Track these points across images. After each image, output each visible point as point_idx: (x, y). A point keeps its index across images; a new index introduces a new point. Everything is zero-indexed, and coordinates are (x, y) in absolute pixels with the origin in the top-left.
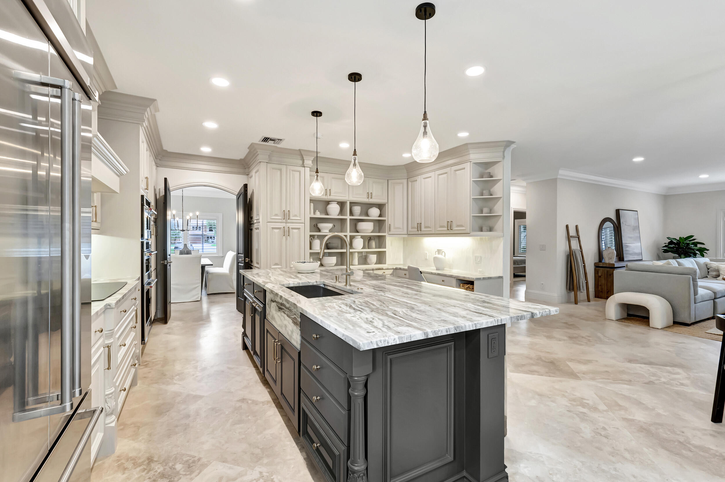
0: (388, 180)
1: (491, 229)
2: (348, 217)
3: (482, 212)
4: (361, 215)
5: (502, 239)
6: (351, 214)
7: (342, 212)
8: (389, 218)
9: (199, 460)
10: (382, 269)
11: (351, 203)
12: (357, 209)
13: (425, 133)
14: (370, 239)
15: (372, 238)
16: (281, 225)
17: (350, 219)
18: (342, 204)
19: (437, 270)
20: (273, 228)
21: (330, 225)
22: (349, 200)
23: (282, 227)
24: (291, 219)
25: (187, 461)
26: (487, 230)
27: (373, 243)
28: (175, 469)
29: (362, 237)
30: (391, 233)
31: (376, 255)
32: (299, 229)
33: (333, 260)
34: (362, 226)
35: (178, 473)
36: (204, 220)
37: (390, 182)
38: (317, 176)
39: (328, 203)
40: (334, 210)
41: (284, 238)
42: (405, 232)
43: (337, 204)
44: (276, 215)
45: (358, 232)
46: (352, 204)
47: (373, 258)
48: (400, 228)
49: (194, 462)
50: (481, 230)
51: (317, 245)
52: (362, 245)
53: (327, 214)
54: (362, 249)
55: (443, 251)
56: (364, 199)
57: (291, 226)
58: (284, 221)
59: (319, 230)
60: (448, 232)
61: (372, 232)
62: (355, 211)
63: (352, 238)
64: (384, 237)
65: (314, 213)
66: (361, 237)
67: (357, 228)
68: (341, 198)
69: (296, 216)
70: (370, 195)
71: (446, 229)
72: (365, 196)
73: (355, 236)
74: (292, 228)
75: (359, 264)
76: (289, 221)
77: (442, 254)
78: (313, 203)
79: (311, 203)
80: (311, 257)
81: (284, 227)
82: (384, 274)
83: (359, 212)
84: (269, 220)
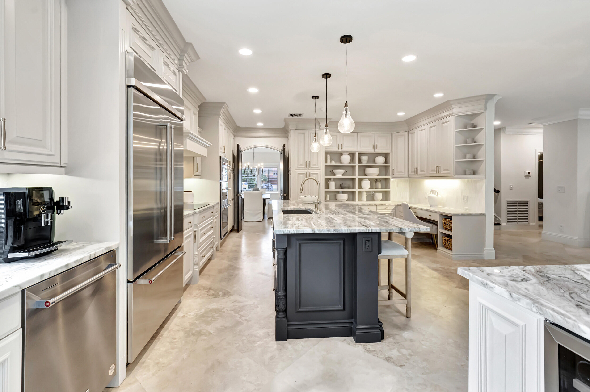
0: (392, 133)
1: (474, 173)
2: (357, 164)
3: (465, 157)
4: (368, 162)
5: (484, 181)
6: (360, 161)
7: (352, 160)
8: (392, 164)
9: (230, 292)
10: (385, 205)
11: (359, 153)
12: (365, 158)
13: (346, 115)
14: (377, 181)
15: (378, 180)
16: (305, 172)
17: (358, 166)
18: (352, 155)
19: (431, 207)
20: (299, 174)
21: (342, 171)
22: (357, 152)
23: (305, 173)
24: (311, 167)
25: (225, 292)
26: (470, 173)
27: (379, 185)
28: (219, 294)
29: (369, 179)
30: (394, 176)
31: (382, 194)
32: (317, 174)
33: (345, 196)
34: (369, 171)
35: (219, 295)
36: (270, 168)
37: (394, 135)
38: (315, 139)
39: (341, 154)
40: (346, 159)
42: (406, 175)
43: (349, 154)
44: (301, 165)
45: (366, 176)
46: (360, 154)
47: (379, 196)
48: (402, 172)
49: (227, 293)
50: (465, 173)
51: (332, 186)
52: (369, 186)
53: (341, 163)
54: (369, 189)
55: (436, 191)
56: (370, 150)
57: (311, 172)
58: (307, 168)
59: (334, 175)
60: (437, 175)
61: (377, 176)
62: (363, 159)
63: (360, 180)
64: (388, 179)
65: (331, 162)
67: (365, 173)
68: (351, 150)
69: (315, 165)
70: (375, 147)
71: (435, 172)
72: (371, 148)
73: (363, 179)
74: (313, 174)
75: (367, 200)
76: (310, 168)
77: (435, 194)
78: (329, 155)
79: (328, 155)
80: (328, 194)
81: (306, 173)
82: (386, 209)
83: (367, 160)
84: (297, 168)
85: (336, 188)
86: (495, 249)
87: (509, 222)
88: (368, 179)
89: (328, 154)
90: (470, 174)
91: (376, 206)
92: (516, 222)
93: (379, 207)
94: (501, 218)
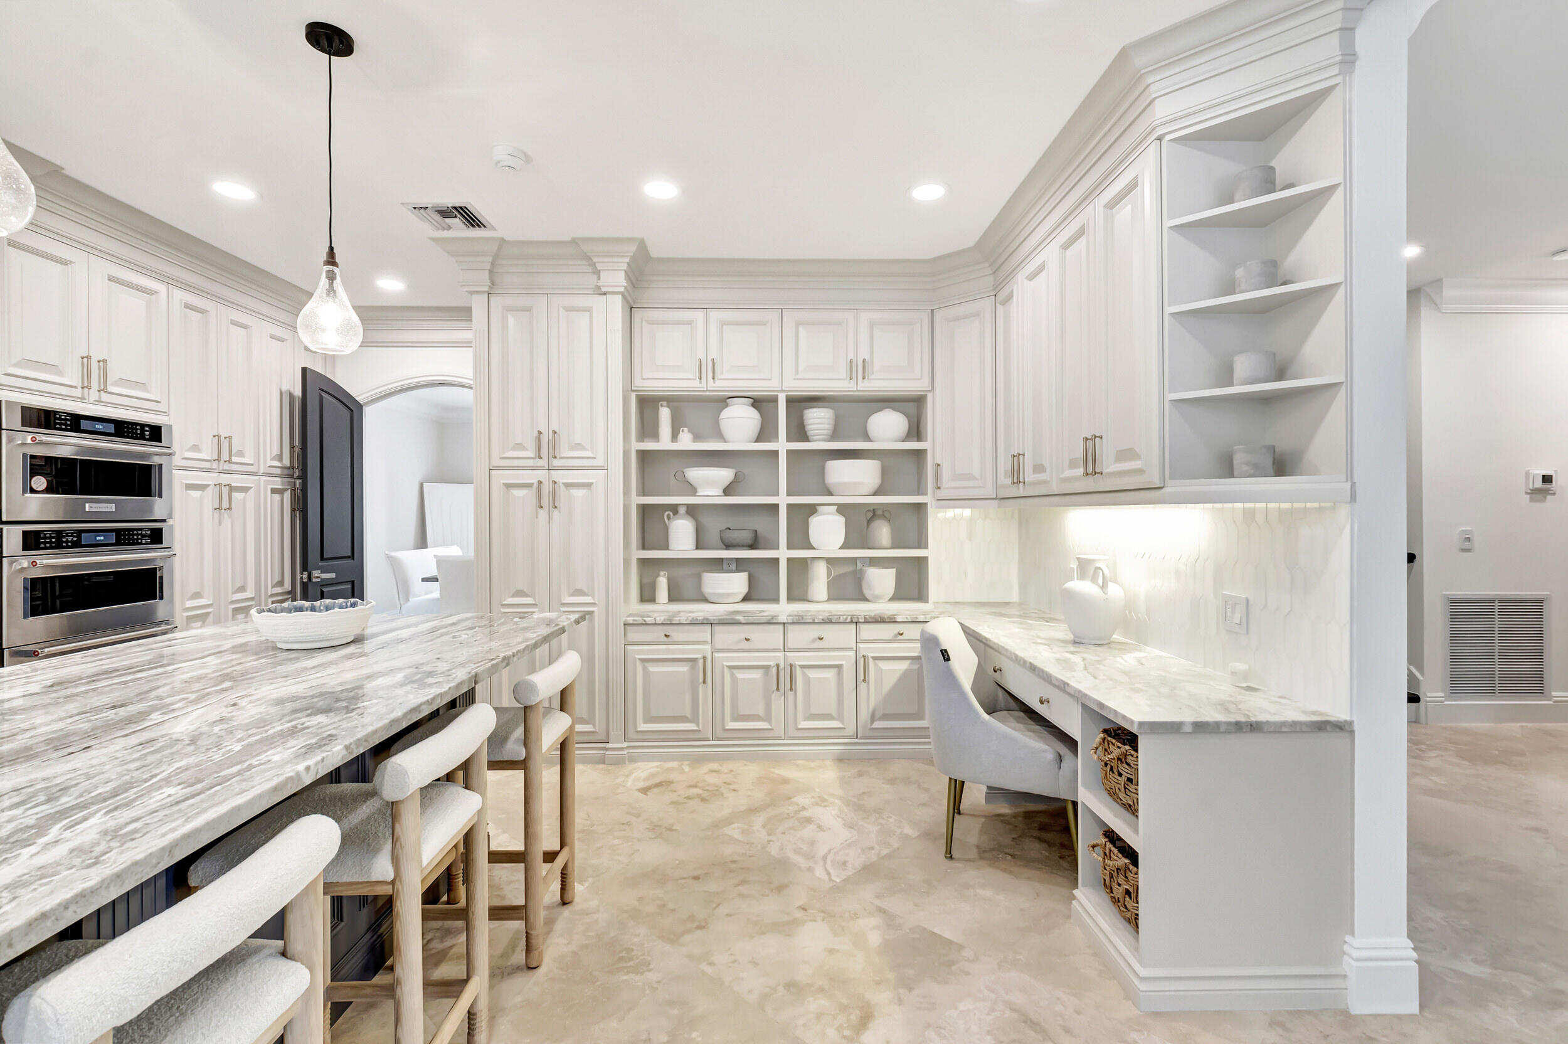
0: (932, 310)
1: (1282, 466)
2: (782, 445)
3: (1226, 377)
4: (834, 436)
5: (1344, 511)
6: (799, 431)
7: (766, 432)
8: (935, 444)
10: (892, 621)
11: (790, 401)
12: (818, 419)
14: (874, 513)
15: (880, 512)
16: (532, 477)
17: (790, 452)
18: (762, 403)
19: (1075, 642)
20: (508, 486)
21: (724, 475)
22: (782, 391)
23: (534, 481)
24: (562, 455)
26: (1255, 466)
27: (883, 531)
29: (842, 509)
30: (942, 494)
31: (894, 570)
32: (588, 485)
33: (738, 583)
34: (839, 472)
37: (938, 316)
39: (723, 401)
40: (740, 425)
41: (543, 514)
42: (989, 490)
43: (753, 405)
44: (519, 446)
45: (831, 494)
46: (799, 403)
47: (882, 581)
48: (970, 477)
50: (1226, 468)
51: (683, 538)
52: (841, 538)
53: (720, 439)
54: (839, 549)
55: (1098, 565)
56: (838, 383)
57: (562, 477)
58: (542, 463)
59: (692, 490)
60: (1090, 484)
61: (875, 494)
62: (809, 425)
63: (802, 515)
64: (920, 508)
65: (675, 436)
66: (838, 511)
67: (826, 482)
68: (761, 386)
69: (579, 446)
70: (858, 368)
71: (1080, 471)
72: (843, 372)
73: (818, 507)
74: (568, 485)
75: (833, 597)
76: (555, 462)
77: (1094, 580)
78: (668, 406)
79: (662, 406)
80: (662, 573)
81: (540, 482)
82: (900, 637)
83: (831, 427)
84: (496, 462)
85: (699, 546)
86: (1415, 949)
87: (1456, 688)
88: (836, 507)
89: (665, 403)
90: (1257, 472)
91: (854, 626)
92: (1488, 690)
93: (868, 631)
94: (1422, 673)
